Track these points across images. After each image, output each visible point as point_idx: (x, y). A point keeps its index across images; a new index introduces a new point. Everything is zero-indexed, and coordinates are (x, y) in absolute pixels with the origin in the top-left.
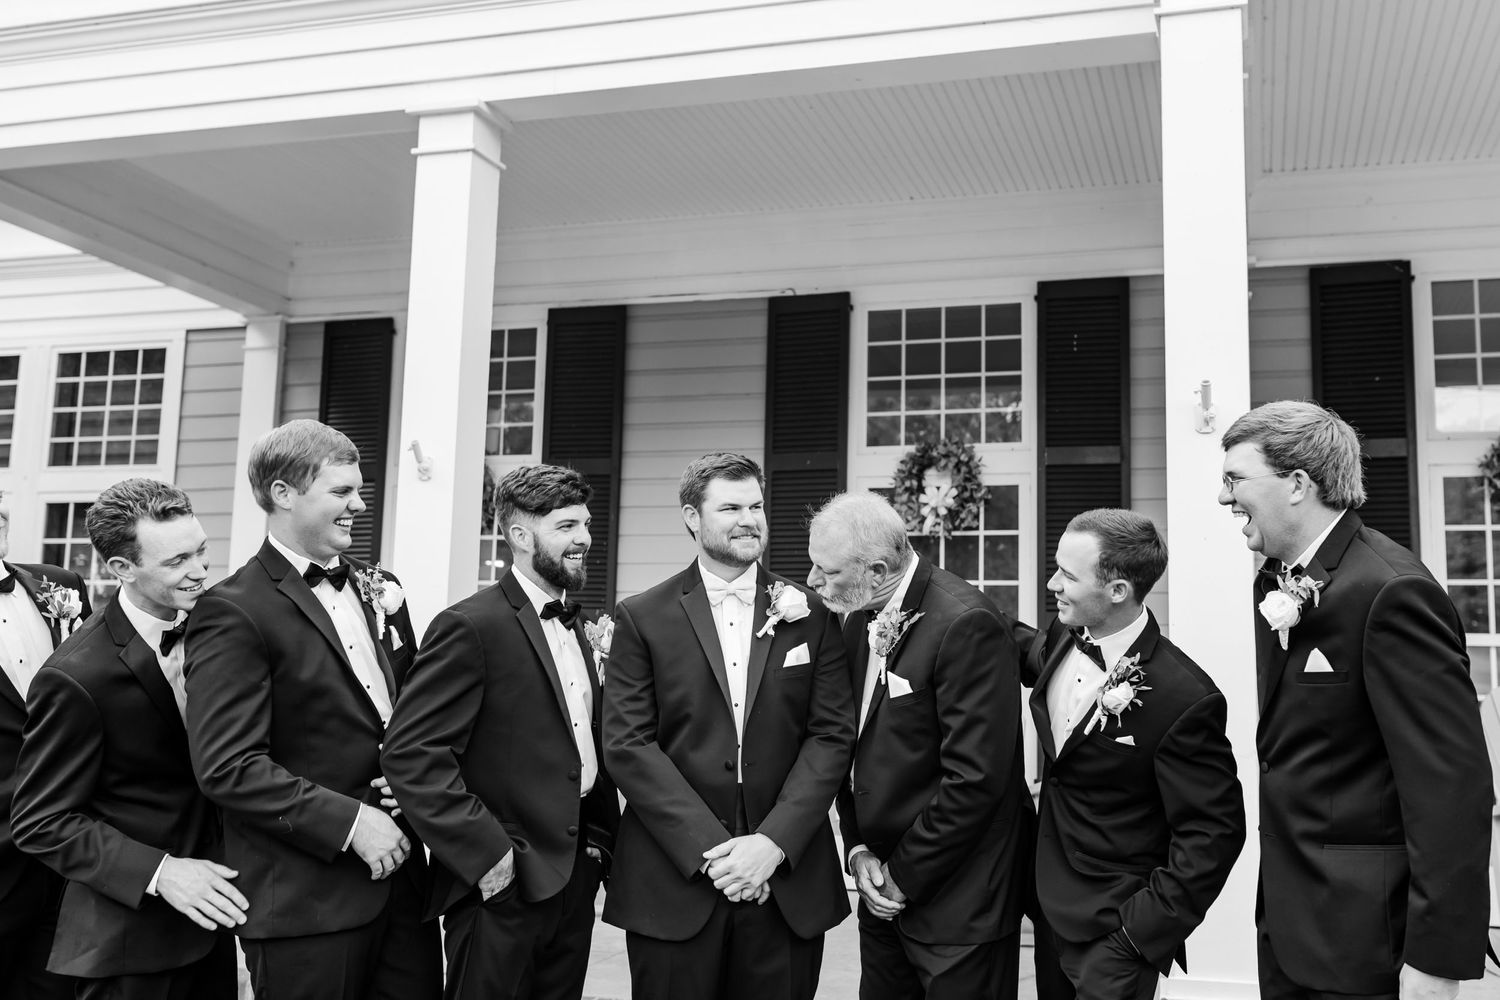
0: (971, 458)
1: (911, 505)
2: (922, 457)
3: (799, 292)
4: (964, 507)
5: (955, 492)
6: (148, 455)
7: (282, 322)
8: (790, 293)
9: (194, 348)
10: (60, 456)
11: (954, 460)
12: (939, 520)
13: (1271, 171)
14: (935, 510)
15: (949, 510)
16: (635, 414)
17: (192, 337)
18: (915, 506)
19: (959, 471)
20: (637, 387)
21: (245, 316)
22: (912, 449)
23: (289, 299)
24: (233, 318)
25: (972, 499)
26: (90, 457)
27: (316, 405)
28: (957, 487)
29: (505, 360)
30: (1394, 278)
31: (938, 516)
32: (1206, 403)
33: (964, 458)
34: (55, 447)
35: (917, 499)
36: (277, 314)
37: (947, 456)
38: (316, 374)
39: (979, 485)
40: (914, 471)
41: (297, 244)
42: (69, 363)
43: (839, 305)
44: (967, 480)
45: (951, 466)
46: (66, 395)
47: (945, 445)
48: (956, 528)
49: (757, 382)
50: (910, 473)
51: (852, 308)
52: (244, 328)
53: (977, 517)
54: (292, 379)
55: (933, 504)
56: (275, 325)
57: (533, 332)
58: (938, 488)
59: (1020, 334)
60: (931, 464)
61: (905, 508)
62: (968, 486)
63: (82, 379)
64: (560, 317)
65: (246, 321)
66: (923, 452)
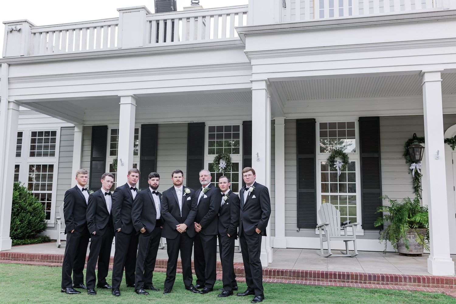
0: (229, 157)
3: (194, 122)
4: (227, 167)
5: (226, 164)
6: (53, 154)
8: (192, 122)
9: (62, 131)
10: (32, 154)
11: (226, 158)
13: (289, 100)
14: (222, 168)
15: (225, 168)
16: (160, 147)
17: (62, 129)
20: (160, 141)
21: (75, 125)
22: (217, 155)
23: (84, 121)
24: (72, 125)
25: (229, 166)
26: (39, 155)
27: (90, 144)
30: (312, 122)
31: (222, 169)
32: (258, 157)
34: (31, 152)
35: (218, 165)
36: (82, 124)
37: (224, 157)
38: (90, 137)
39: (231, 163)
40: (218, 160)
41: (86, 109)
42: (34, 134)
43: (202, 125)
44: (228, 162)
45: (225, 159)
46: (33, 141)
47: (224, 155)
48: (226, 172)
49: (185, 141)
50: (217, 160)
51: (205, 126)
52: (74, 127)
53: (230, 169)
54: (85, 138)
55: (221, 167)
56: (81, 126)
57: (138, 129)
58: (222, 163)
59: (239, 131)
60: (221, 158)
61: (216, 167)
62: (229, 163)
63: (37, 138)
64: (143, 126)
65: (74, 125)
66: (220, 156)
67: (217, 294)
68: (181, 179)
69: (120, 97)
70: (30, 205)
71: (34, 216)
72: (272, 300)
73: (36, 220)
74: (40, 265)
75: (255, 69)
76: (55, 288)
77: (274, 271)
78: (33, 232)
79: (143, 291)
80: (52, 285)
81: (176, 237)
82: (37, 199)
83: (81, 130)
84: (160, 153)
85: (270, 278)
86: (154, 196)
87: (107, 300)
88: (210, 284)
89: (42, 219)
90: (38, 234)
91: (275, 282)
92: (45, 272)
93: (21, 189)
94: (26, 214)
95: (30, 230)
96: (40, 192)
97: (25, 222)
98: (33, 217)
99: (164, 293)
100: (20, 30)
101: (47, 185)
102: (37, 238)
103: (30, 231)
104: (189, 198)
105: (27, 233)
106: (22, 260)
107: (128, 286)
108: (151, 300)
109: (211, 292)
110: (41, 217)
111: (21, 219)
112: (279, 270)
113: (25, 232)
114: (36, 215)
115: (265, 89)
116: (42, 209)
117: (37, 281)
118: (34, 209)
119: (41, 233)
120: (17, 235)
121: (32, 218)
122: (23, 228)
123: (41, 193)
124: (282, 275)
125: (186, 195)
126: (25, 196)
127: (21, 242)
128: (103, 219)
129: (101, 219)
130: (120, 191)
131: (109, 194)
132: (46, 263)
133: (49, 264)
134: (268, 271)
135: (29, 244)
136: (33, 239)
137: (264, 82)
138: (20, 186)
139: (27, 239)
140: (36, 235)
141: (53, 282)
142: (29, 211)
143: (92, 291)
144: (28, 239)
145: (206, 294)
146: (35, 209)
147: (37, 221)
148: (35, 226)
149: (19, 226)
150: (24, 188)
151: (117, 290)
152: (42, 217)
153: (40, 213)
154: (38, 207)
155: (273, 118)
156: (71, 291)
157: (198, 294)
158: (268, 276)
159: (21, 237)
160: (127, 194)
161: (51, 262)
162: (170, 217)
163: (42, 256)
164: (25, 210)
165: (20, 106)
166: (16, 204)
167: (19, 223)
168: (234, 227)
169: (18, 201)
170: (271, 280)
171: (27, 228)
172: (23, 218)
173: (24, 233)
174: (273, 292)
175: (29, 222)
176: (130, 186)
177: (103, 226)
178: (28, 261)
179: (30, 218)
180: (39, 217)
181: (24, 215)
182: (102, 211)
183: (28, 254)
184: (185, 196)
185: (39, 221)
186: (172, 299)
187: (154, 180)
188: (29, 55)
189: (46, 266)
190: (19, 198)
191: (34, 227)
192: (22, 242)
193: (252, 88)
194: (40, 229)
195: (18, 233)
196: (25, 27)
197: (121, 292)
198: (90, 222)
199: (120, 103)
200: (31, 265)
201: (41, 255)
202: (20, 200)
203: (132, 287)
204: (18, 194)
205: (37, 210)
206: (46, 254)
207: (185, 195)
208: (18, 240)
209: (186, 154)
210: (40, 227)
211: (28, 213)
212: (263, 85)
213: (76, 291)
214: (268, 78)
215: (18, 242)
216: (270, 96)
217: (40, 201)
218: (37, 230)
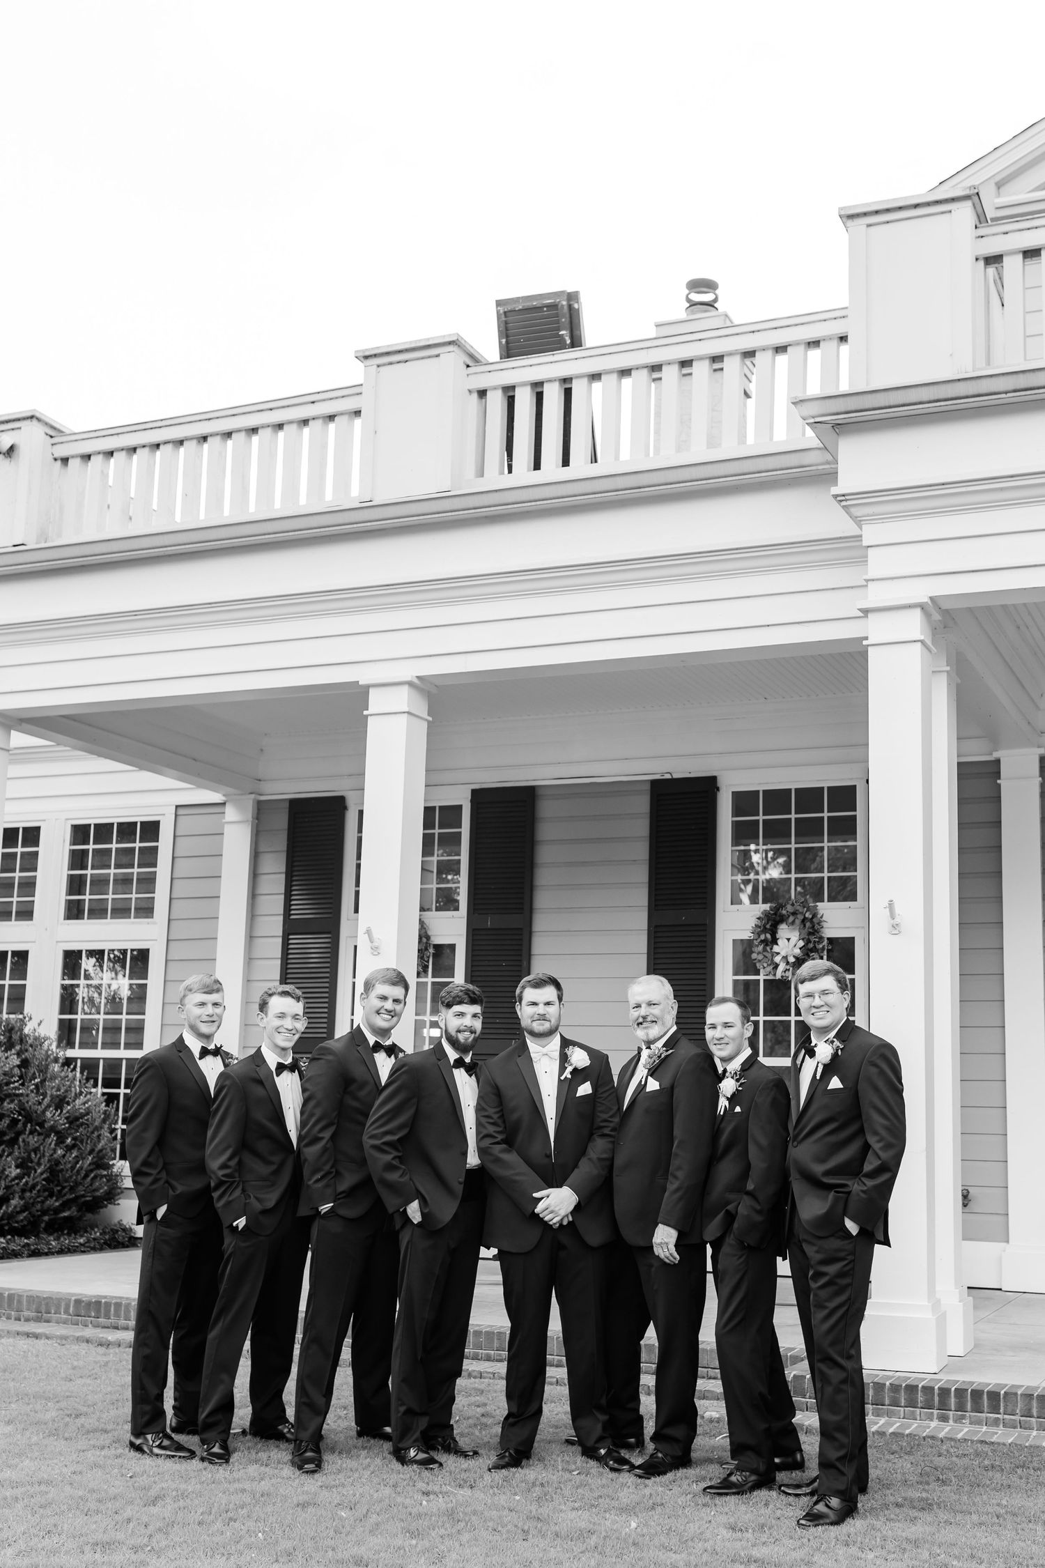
0: (814, 915)
1: (765, 953)
2: (775, 914)
3: (676, 776)
5: (801, 943)
6: (146, 910)
7: (254, 800)
8: (668, 776)
9: (182, 820)
10: (74, 911)
11: (801, 917)
12: (788, 967)
14: (785, 958)
16: (544, 877)
17: (181, 811)
18: (769, 955)
19: (805, 926)
20: (546, 855)
21: (224, 795)
22: (767, 907)
23: (260, 780)
24: (216, 797)
25: (815, 949)
26: (98, 912)
27: (284, 869)
28: (803, 939)
29: (437, 831)
31: (788, 963)
32: (892, 916)
33: (808, 915)
34: (69, 903)
35: (771, 949)
36: (251, 793)
38: (281, 843)
39: (821, 938)
40: (768, 926)
41: (266, 734)
42: (80, 833)
43: (706, 788)
44: (810, 934)
45: (798, 922)
46: (78, 860)
47: (793, 905)
49: (641, 851)
50: (764, 926)
51: (718, 789)
52: (224, 804)
54: (262, 848)
55: (783, 953)
56: (249, 803)
57: (460, 807)
58: (788, 940)
59: (856, 811)
60: (782, 919)
61: (760, 957)
62: (813, 938)
63: (91, 847)
64: (480, 797)
65: (224, 798)
66: (776, 910)
67: (704, 1479)
68: (552, 1011)
69: (368, 687)
70: (60, 1103)
71: (74, 1146)
72: (920, 1514)
73: (77, 1162)
74: (65, 1338)
75: (878, 563)
76: (88, 1432)
77: (960, 1393)
78: (69, 1209)
79: (421, 1456)
80: (82, 1420)
81: (536, 1247)
82: (88, 1080)
83: (249, 814)
84: (544, 900)
85: (944, 1419)
86: (460, 1076)
87: (265, 1485)
88: (676, 1440)
89: (103, 1157)
90: (89, 1216)
91: (959, 1436)
92: (74, 1368)
93: (30, 1042)
94: (42, 1137)
95: (56, 1201)
96: (99, 1053)
97: (39, 1171)
98: (69, 1149)
99: (489, 1470)
100: (12, 449)
101: (126, 1029)
102: (86, 1232)
103: (57, 1204)
104: (585, 1089)
105: (44, 1212)
106: (9, 1318)
107: (360, 1434)
108: (435, 1493)
109: (681, 1472)
110: (97, 1150)
111: (23, 1158)
112: (979, 1388)
113: (39, 1207)
114: (82, 1142)
115: (922, 642)
116: (104, 1121)
117: (32, 1400)
118: (74, 1120)
119: (98, 1213)
120: (8, 1219)
121: (64, 1156)
122: (31, 1192)
123: (104, 1059)
124: (995, 1409)
125: (571, 1073)
126: (40, 1071)
127: (24, 1246)
128: (274, 1167)
129: (264, 1170)
130: (330, 1057)
131: (293, 1067)
132: (89, 1332)
133: (101, 1336)
134: (936, 1391)
135: (53, 1254)
136: (69, 1234)
137: (917, 614)
138: (26, 1031)
139: (45, 1236)
140: (80, 1218)
141: (85, 1409)
142: (53, 1129)
143: (216, 1450)
144: (50, 1234)
145: (658, 1479)
146: (77, 1119)
147: (81, 1168)
148: (77, 1184)
149: (18, 1184)
150: (39, 1041)
151: (312, 1451)
152: (101, 1151)
153: (96, 1134)
154: (88, 1112)
155: (992, 754)
156: (160, 1446)
157: (627, 1478)
158: (935, 1412)
159: (24, 1226)
160: (358, 1072)
161: (108, 1328)
162: (513, 1165)
163: (78, 1302)
164: (41, 1125)
165: (12, 731)
166: (8, 1100)
167: (15, 1172)
168: (758, 1208)
169: (15, 1088)
170: (945, 1430)
171: (47, 1193)
172: (29, 1155)
173: (33, 1210)
174: (938, 1479)
175: (54, 1170)
176: (371, 1039)
177: (272, 1198)
178: (27, 1320)
179: (55, 1156)
180: (91, 1152)
181: (33, 1140)
182: (269, 1136)
183: (29, 1294)
184: (571, 1080)
185: (92, 1167)
186: (515, 1494)
187: (462, 1014)
188: (45, 542)
189: (88, 1341)
190: (21, 1077)
191: (72, 1189)
192: (28, 1245)
193: (866, 638)
194: (94, 1198)
195: (10, 1209)
196: (30, 439)
197: (327, 1457)
198: (225, 1182)
199: (365, 713)
200: (37, 1336)
201: (73, 1298)
202: (23, 1084)
203: (374, 1437)
204: (15, 1061)
205: (82, 1124)
206: (95, 1297)
207: (567, 1074)
208: (13, 1236)
209: (646, 903)
210: (95, 1190)
211: (49, 1136)
212: (914, 626)
213: (179, 1447)
214: (931, 598)
215: (12, 1246)
216: (948, 668)
217: (100, 1090)
218: (83, 1199)
